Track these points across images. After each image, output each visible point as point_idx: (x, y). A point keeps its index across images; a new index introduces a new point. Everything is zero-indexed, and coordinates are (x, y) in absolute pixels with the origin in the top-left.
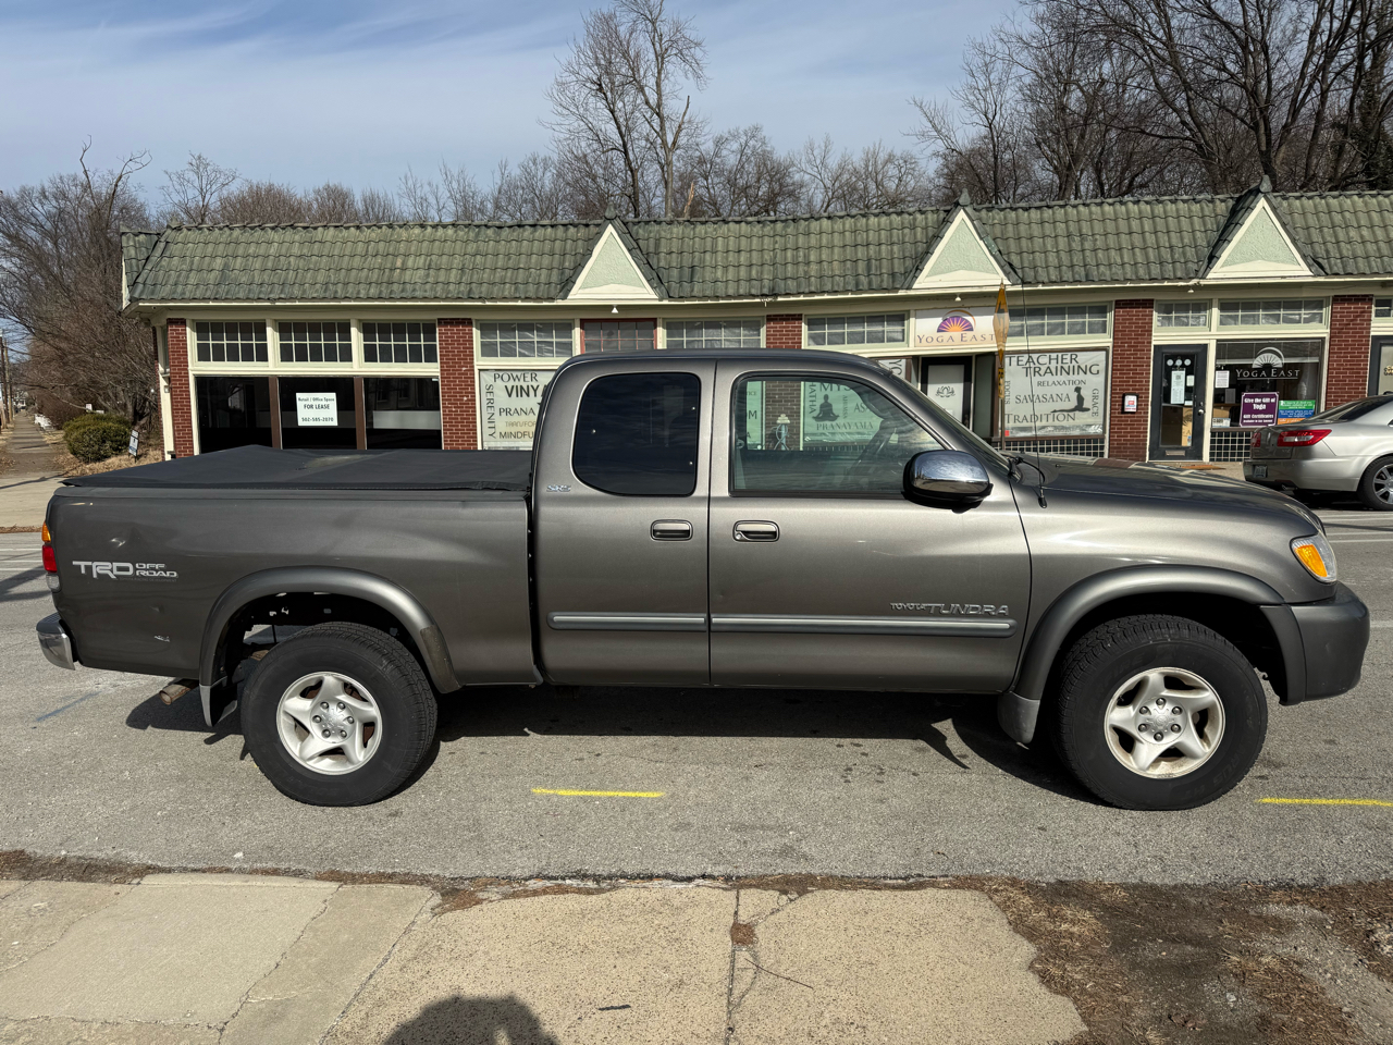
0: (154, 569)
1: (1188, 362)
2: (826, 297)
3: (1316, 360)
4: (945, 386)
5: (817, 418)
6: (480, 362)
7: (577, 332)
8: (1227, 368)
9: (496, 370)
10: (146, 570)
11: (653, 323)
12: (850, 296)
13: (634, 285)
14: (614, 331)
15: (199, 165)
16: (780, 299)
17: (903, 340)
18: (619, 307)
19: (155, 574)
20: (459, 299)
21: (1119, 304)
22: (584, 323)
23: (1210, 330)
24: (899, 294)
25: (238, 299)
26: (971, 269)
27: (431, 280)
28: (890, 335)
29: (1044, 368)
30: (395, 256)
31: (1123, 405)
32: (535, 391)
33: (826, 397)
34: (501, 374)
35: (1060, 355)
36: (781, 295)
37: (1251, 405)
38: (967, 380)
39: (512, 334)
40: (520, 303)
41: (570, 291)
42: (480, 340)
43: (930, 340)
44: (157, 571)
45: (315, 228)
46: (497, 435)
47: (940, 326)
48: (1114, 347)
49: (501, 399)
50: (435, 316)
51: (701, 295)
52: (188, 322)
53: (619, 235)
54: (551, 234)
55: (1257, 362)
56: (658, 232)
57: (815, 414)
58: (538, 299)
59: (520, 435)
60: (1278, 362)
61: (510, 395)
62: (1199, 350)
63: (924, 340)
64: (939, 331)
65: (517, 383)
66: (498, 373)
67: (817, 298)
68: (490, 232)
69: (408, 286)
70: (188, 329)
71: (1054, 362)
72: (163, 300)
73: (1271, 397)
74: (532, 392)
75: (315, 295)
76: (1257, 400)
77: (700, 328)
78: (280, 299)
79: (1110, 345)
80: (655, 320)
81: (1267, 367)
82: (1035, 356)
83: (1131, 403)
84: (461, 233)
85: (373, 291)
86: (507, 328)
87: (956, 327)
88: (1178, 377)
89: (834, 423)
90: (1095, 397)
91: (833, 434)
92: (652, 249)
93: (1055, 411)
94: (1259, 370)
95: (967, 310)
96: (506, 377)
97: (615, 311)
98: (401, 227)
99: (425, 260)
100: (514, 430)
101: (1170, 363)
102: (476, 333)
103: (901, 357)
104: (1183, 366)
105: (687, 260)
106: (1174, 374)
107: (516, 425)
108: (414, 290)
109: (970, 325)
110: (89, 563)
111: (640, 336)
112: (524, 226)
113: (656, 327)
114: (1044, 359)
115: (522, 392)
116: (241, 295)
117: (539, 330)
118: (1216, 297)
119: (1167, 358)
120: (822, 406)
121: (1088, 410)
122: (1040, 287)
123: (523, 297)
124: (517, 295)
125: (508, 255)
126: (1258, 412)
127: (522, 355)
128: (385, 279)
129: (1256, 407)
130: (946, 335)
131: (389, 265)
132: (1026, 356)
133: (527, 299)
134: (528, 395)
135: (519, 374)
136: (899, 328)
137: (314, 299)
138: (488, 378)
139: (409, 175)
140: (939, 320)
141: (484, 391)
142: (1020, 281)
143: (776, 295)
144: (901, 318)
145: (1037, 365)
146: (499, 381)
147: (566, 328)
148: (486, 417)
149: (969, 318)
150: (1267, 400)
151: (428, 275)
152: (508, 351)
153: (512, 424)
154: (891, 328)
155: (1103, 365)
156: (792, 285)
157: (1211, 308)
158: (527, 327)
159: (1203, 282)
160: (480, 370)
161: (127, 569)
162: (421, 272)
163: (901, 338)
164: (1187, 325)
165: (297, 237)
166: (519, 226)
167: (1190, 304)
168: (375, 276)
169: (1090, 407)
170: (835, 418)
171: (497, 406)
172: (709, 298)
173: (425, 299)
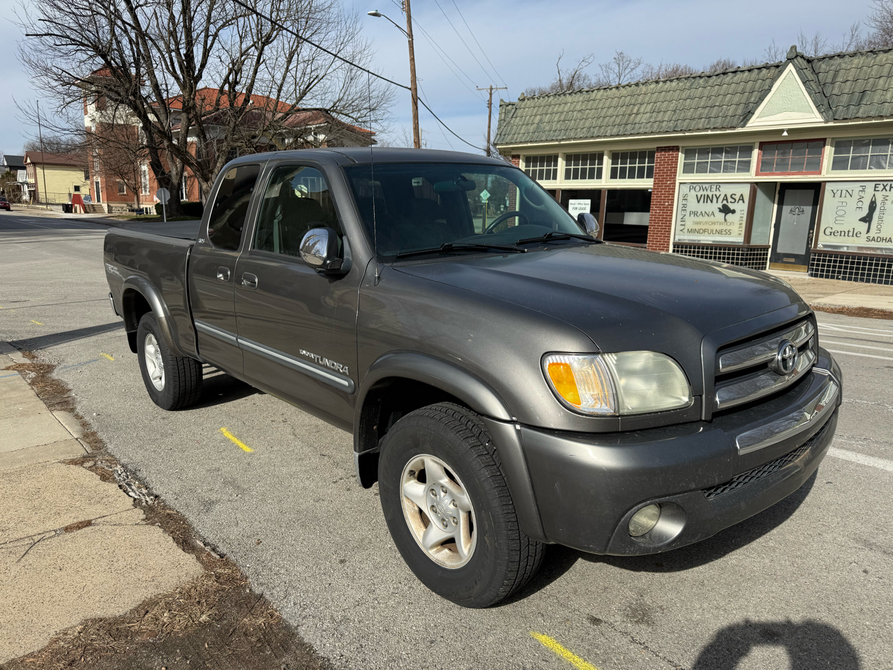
6: (681, 177)
7: (756, 152)
9: (692, 183)
11: (823, 142)
13: (805, 112)
14: (787, 151)
15: (620, 58)
18: (789, 131)
20: (667, 132)
22: (762, 146)
25: (542, 141)
27: (652, 120)
30: (634, 105)
32: (717, 199)
34: (694, 185)
39: (707, 156)
40: (710, 132)
41: (748, 120)
42: (683, 161)
45: (593, 91)
46: (686, 230)
49: (693, 205)
50: (654, 146)
51: (865, 116)
52: (521, 157)
53: (797, 72)
54: (747, 76)
56: (840, 64)
58: (723, 128)
59: (701, 231)
61: (699, 202)
65: (705, 193)
66: (693, 185)
68: (701, 81)
69: (637, 125)
70: (521, 161)
72: (507, 144)
74: (715, 199)
75: (581, 136)
77: (868, 145)
78: (563, 140)
80: (824, 140)
84: (681, 84)
85: (615, 131)
86: (703, 151)
92: (829, 80)
96: (698, 188)
97: (785, 134)
98: (643, 84)
99: (653, 107)
100: (697, 227)
102: (681, 156)
105: (860, 86)
107: (700, 224)
108: (640, 128)
111: (809, 154)
112: (727, 73)
113: (824, 146)
115: (708, 199)
116: (543, 139)
117: (727, 152)
123: (712, 127)
124: (708, 127)
125: (709, 97)
127: (711, 171)
128: (624, 122)
131: (629, 112)
133: (715, 129)
134: (712, 202)
135: (707, 186)
137: (581, 138)
138: (685, 189)
139: (773, 46)
141: (681, 198)
146: (692, 191)
147: (748, 150)
148: (680, 217)
151: (651, 117)
152: (702, 169)
153: (697, 223)
158: (717, 150)
160: (680, 183)
162: (648, 115)
165: (581, 99)
166: (724, 74)
168: (618, 120)
171: (688, 209)
172: (873, 118)
173: (645, 133)
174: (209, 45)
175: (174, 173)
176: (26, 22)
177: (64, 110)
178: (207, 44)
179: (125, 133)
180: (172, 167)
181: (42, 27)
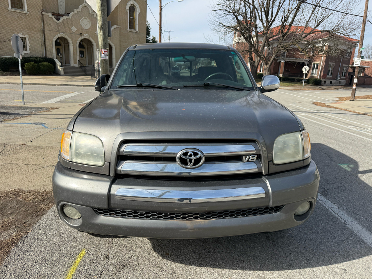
174: (280, 7)
175: (256, 61)
176: (213, 6)
177: (224, 38)
178: (279, 6)
179: (244, 45)
180: (256, 59)
181: (217, 7)
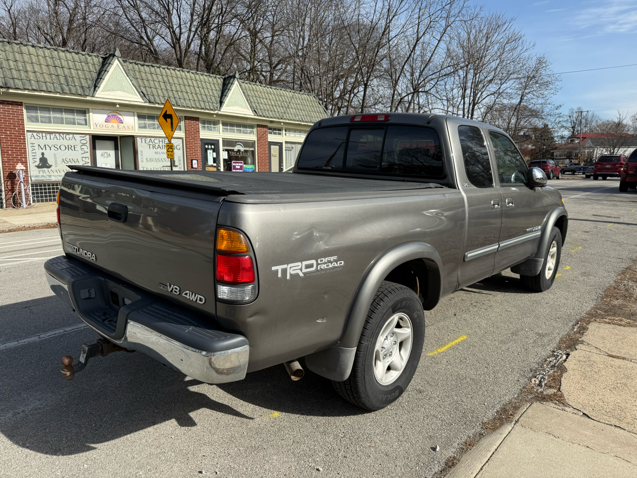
0: (330, 262)
1: (213, 147)
2: (43, 94)
3: (252, 149)
4: (105, 151)
5: (38, 167)
8: (226, 150)
10: (325, 263)
12: (58, 95)
16: (11, 91)
17: (86, 124)
19: (331, 266)
21: (186, 118)
23: (219, 134)
24: (87, 99)
26: (124, 91)
28: (79, 121)
29: (157, 145)
31: (192, 164)
33: (43, 154)
35: (163, 139)
36: (12, 88)
37: (235, 166)
38: (116, 148)
43: (101, 126)
44: (331, 263)
47: (106, 119)
48: (186, 137)
55: (236, 149)
57: (37, 163)
60: (242, 149)
62: (216, 142)
63: (98, 126)
64: (106, 122)
67: (36, 93)
71: (161, 142)
73: (241, 163)
76: (237, 164)
79: (184, 137)
81: (239, 151)
82: (153, 139)
83: (195, 164)
87: (114, 121)
88: (210, 153)
89: (49, 169)
90: (180, 160)
91: (50, 176)
93: (164, 166)
94: (237, 152)
95: (119, 112)
101: (207, 146)
103: (86, 134)
104: (211, 148)
106: (209, 151)
109: (121, 120)
110: (284, 266)
114: (157, 141)
118: (221, 119)
119: (206, 144)
120: (41, 159)
121: (177, 166)
122: (157, 105)
126: (237, 169)
129: (237, 167)
130: (110, 124)
132: (149, 139)
136: (83, 118)
140: (105, 116)
142: (148, 101)
143: (9, 88)
144: (84, 112)
145: (154, 144)
149: (120, 117)
150: (240, 164)
154: (79, 117)
155: (181, 145)
156: (19, 84)
157: (219, 124)
159: (220, 113)
161: (311, 266)
163: (84, 123)
164: (211, 130)
167: (211, 121)
169: (178, 165)
170: (50, 167)
